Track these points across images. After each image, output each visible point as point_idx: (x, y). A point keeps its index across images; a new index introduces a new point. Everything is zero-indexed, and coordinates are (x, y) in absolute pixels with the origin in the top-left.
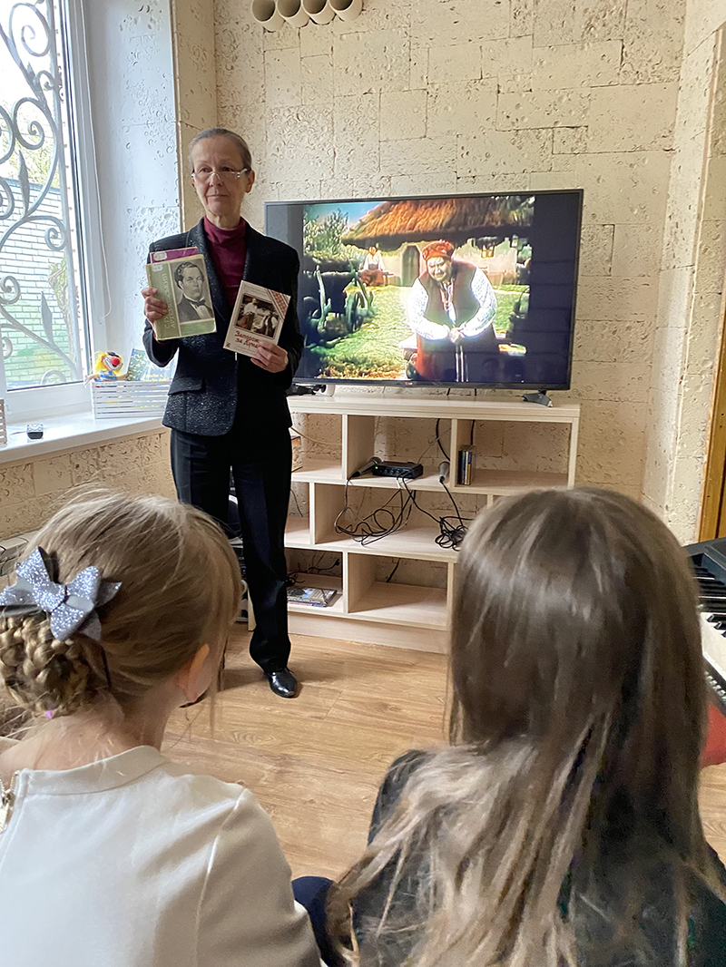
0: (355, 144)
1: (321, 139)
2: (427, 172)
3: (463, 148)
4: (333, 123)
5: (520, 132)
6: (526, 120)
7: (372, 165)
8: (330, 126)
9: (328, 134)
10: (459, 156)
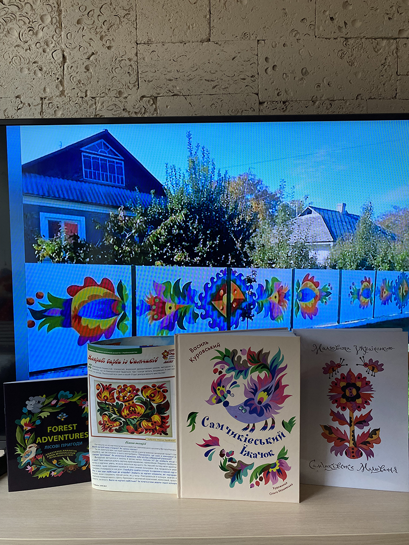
0: (97, 45)
1: (41, 34)
2: (213, 92)
3: (266, 59)
4: (60, 12)
5: (351, 42)
6: (358, 24)
7: (126, 78)
8: (55, 14)
9: (52, 28)
10: (262, 72)
